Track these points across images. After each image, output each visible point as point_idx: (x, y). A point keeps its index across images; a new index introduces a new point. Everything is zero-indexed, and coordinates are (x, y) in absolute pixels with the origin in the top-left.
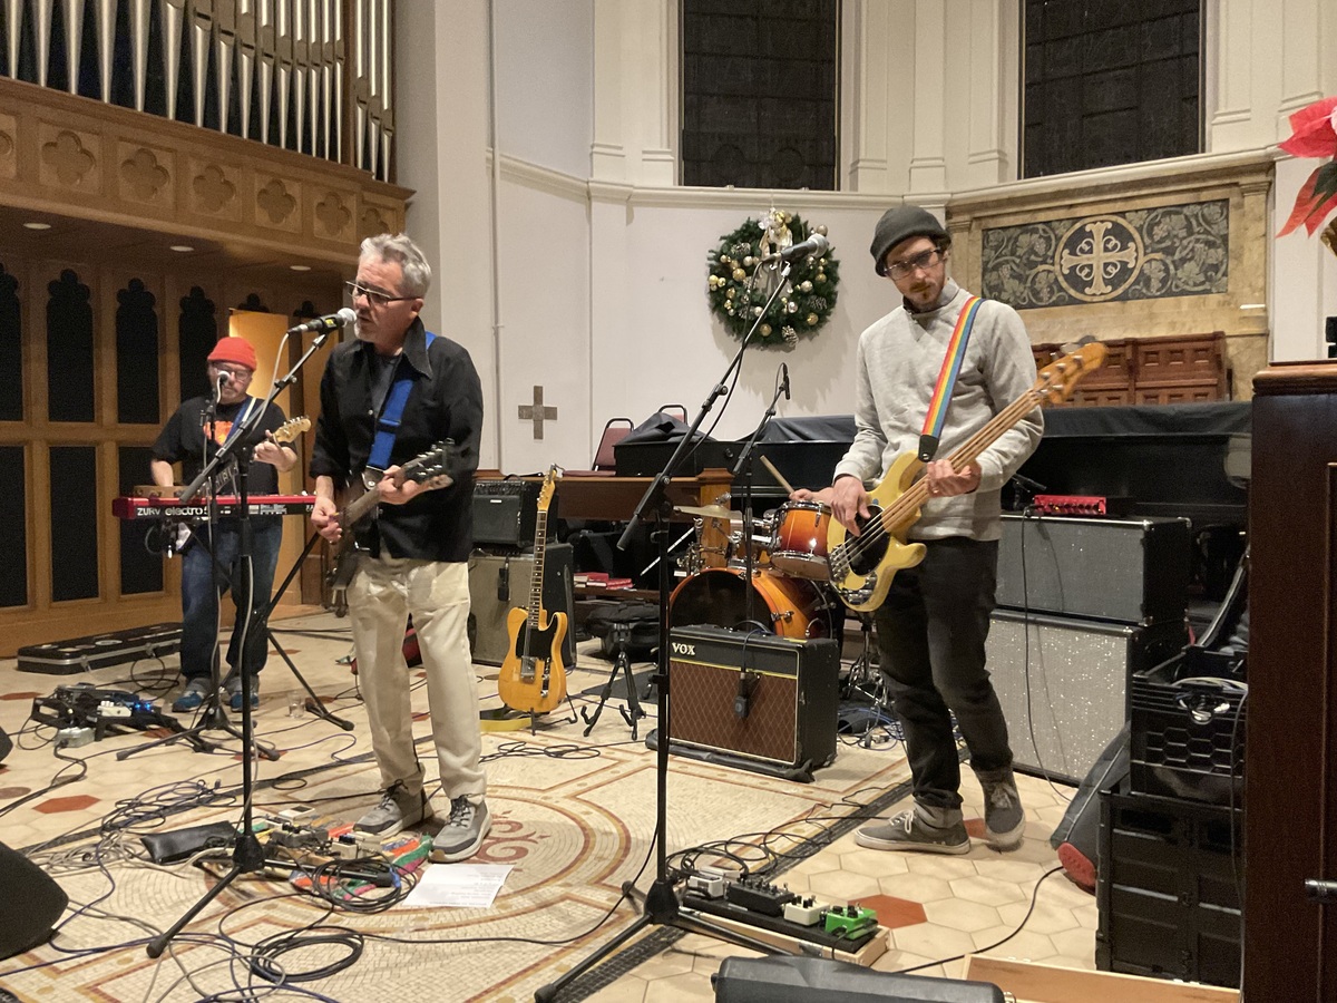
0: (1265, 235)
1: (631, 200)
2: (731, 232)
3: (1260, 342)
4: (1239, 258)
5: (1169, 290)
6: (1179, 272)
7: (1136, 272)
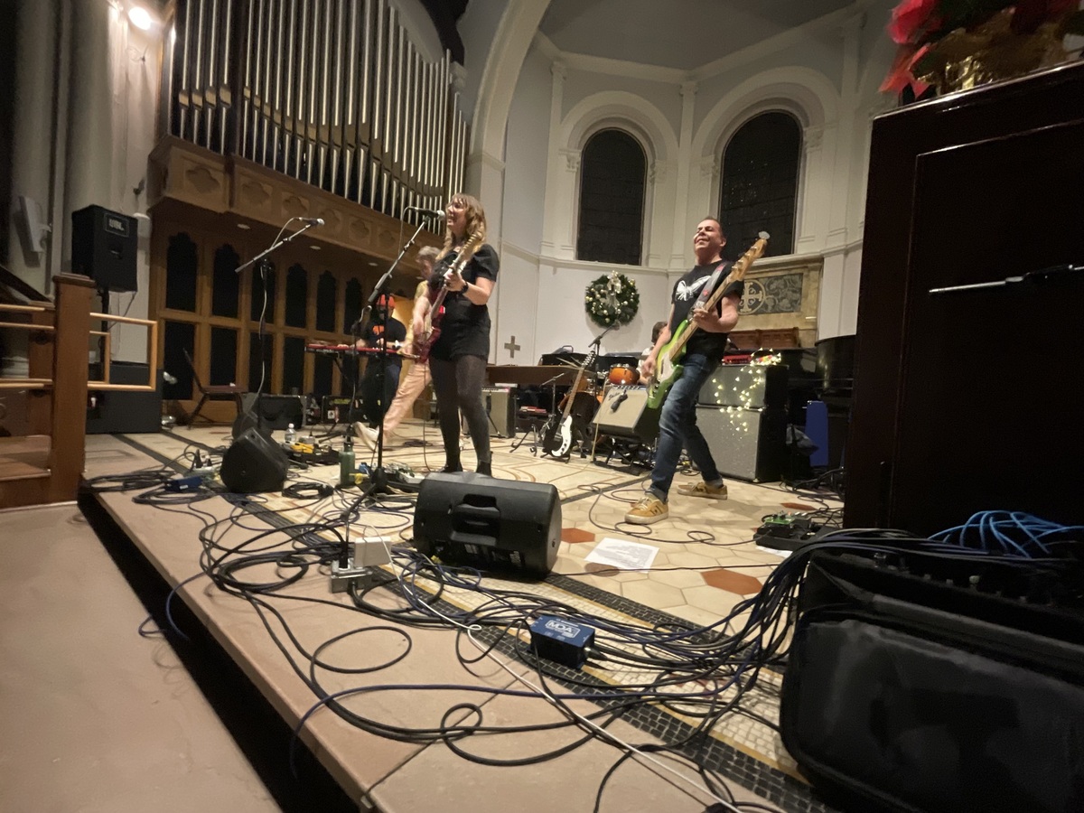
0: (818, 288)
1: (556, 265)
2: (595, 280)
3: (814, 332)
4: (806, 297)
5: (776, 310)
6: (781, 304)
7: (761, 304)
